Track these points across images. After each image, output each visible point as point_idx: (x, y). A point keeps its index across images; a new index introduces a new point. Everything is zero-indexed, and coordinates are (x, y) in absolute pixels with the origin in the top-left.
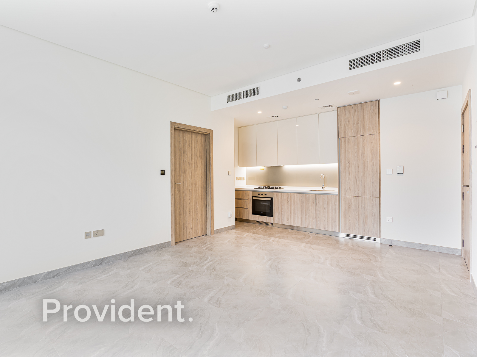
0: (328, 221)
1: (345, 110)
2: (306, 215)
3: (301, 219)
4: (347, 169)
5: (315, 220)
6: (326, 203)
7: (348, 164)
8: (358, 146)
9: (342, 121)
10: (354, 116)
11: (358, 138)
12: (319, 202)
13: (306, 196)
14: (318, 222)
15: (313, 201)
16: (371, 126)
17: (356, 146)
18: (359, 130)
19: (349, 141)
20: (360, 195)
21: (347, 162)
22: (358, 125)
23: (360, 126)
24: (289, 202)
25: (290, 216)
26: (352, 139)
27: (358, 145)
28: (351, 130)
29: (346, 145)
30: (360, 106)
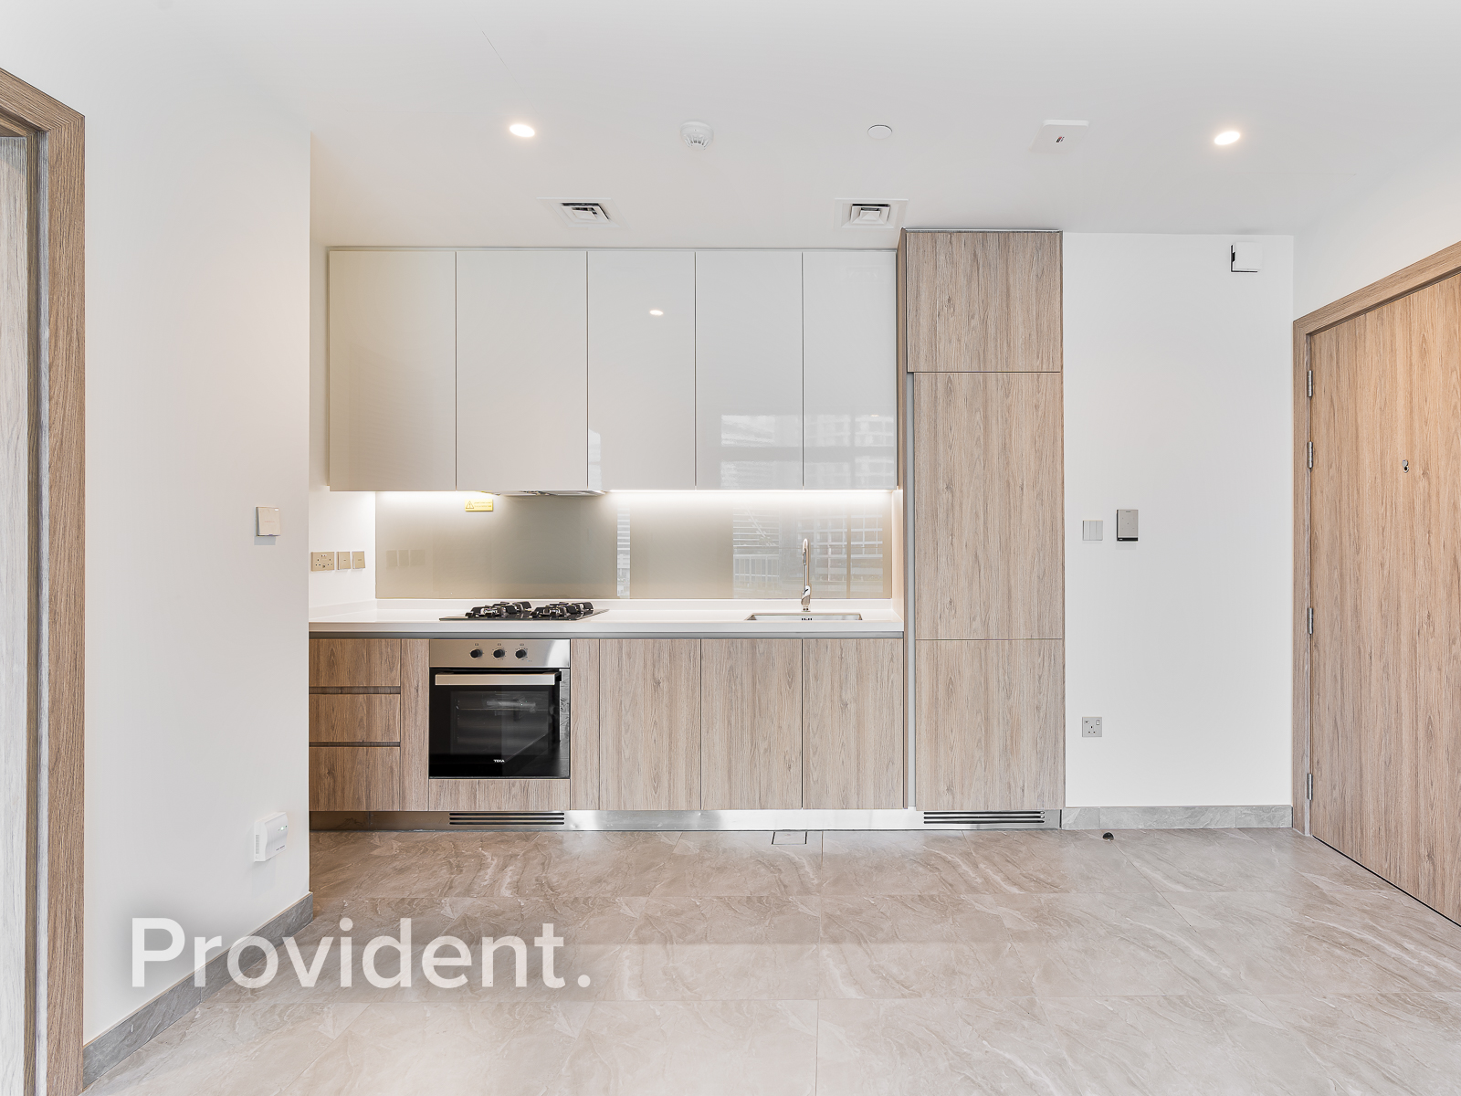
0: (858, 764)
1: (934, 247)
2: (754, 745)
3: (730, 772)
4: (941, 515)
5: (796, 769)
6: (853, 678)
7: (945, 496)
8: (986, 417)
9: (924, 296)
10: (969, 282)
11: (985, 381)
12: (816, 678)
13: (754, 647)
14: (815, 776)
15: (790, 674)
16: (1034, 337)
17: (978, 417)
18: (991, 345)
19: (949, 390)
20: (993, 634)
21: (942, 486)
22: (984, 322)
23: (992, 330)
24: (664, 685)
25: (666, 762)
26: (963, 384)
27: (985, 410)
28: (959, 340)
29: (940, 408)
30: (992, 242)
